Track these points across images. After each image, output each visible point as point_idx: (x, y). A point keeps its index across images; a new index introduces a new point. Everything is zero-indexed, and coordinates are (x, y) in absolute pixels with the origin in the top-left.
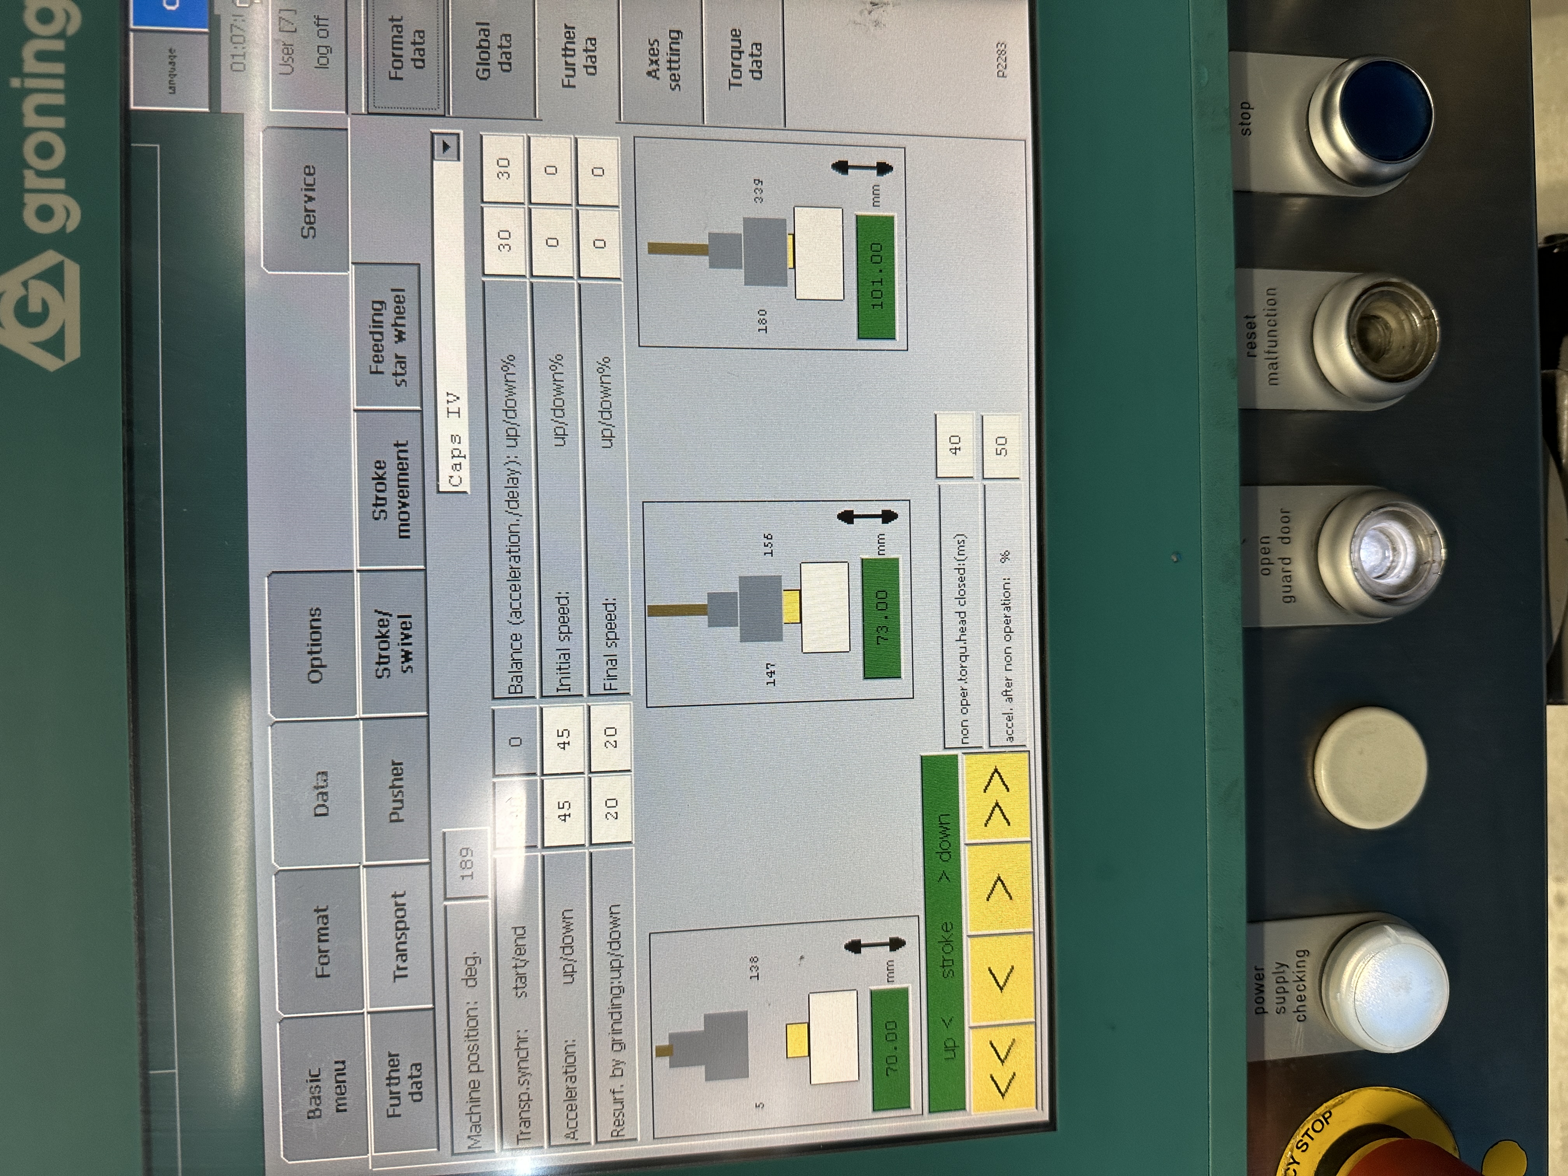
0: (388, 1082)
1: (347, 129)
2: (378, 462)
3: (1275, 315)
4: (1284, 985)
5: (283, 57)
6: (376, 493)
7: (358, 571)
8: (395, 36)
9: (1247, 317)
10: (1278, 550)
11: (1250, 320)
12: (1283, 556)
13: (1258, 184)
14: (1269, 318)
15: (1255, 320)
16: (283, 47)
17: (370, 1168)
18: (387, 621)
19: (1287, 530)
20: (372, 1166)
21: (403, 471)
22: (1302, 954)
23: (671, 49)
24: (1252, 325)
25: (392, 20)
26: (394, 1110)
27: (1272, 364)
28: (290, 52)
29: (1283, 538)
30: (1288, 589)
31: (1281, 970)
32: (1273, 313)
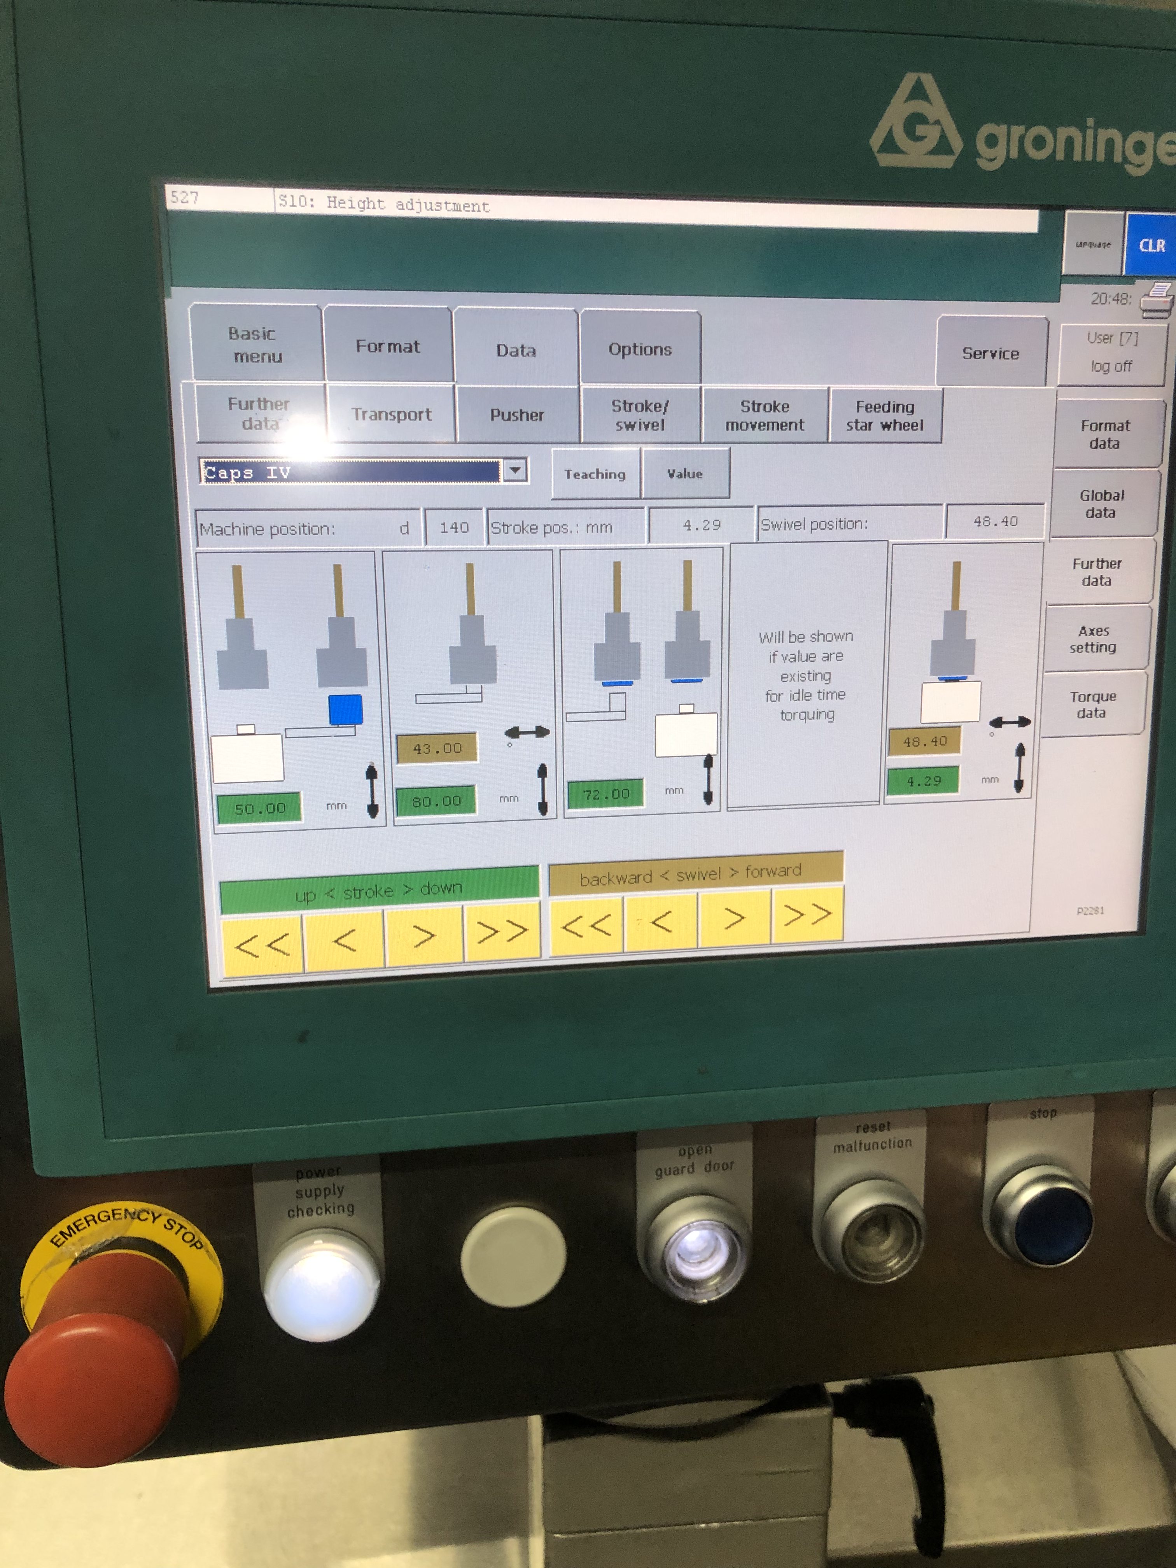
0: (262, 399)
1: (1046, 385)
2: (788, 407)
3: (890, 1147)
4: (323, 1194)
5: (1101, 335)
6: (763, 404)
7: (701, 388)
8: (1115, 425)
9: (889, 1123)
10: (700, 1161)
11: (886, 1125)
12: (695, 1166)
13: (994, 1127)
14: (888, 1143)
15: (886, 1131)
16: (1109, 335)
17: (183, 381)
18: (660, 410)
19: (716, 1168)
20: (184, 383)
21: (781, 426)
22: (351, 1209)
23: (1101, 645)
24: (882, 1128)
25: (1127, 423)
26: (236, 404)
27: (851, 1147)
28: (1106, 341)
29: (710, 1165)
30: (668, 1173)
31: (337, 1190)
32: (892, 1145)
